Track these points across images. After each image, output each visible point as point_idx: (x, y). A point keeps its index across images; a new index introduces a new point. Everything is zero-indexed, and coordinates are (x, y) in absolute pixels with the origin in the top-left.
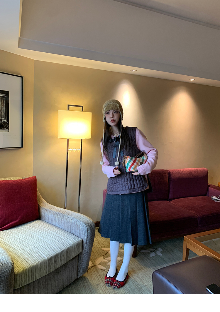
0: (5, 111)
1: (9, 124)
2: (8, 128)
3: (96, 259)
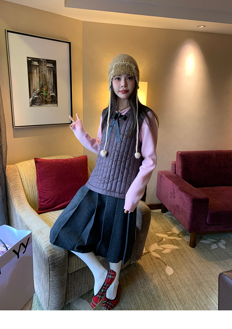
0: (53, 83)
1: (57, 98)
2: (57, 103)
3: (150, 245)
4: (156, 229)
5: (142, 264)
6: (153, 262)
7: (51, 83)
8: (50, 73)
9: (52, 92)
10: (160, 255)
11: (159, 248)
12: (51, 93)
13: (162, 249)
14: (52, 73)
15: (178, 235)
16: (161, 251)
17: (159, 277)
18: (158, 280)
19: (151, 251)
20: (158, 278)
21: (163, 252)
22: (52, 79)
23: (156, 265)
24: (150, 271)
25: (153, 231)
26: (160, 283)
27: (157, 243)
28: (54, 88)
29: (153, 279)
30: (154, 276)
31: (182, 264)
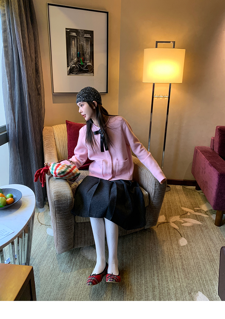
0: (90, 53)
2: (93, 72)
4: (184, 203)
5: (157, 231)
6: (169, 231)
7: (88, 53)
8: (87, 43)
9: (89, 61)
10: (178, 226)
11: (180, 220)
12: (88, 63)
13: (183, 221)
14: (89, 43)
15: (206, 212)
16: (181, 223)
17: (170, 245)
18: (168, 248)
19: (170, 222)
20: (168, 246)
21: (183, 225)
22: (89, 49)
23: (171, 234)
24: (163, 238)
25: (180, 205)
26: (169, 250)
27: (179, 216)
28: (90, 58)
29: (163, 246)
30: (165, 243)
31: (200, 238)
